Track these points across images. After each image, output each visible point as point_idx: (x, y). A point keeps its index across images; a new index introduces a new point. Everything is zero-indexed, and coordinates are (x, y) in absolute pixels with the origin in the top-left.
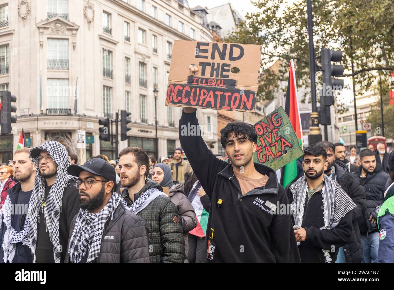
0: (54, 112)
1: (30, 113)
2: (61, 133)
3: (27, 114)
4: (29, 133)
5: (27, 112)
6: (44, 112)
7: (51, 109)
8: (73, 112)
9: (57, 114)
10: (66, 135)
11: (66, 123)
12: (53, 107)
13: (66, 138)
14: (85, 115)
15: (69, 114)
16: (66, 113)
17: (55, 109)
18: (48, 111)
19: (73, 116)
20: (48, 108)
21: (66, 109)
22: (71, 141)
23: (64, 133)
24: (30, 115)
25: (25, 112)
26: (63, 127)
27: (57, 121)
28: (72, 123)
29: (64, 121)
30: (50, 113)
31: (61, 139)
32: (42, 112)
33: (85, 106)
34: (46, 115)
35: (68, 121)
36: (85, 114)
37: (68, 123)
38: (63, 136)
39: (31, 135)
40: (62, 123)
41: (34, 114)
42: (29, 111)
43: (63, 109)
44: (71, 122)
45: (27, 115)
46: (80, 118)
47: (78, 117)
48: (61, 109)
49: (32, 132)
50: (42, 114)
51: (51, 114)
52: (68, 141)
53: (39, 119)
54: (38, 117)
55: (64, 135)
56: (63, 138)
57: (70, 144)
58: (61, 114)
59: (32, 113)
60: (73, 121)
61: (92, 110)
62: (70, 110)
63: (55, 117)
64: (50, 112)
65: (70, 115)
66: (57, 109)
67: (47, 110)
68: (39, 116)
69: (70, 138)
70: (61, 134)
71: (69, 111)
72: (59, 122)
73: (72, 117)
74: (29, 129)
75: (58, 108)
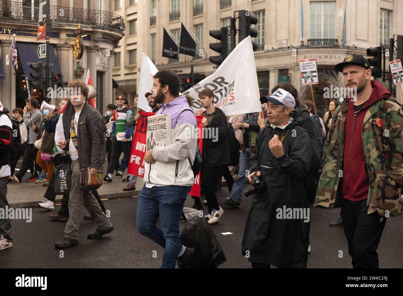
0: (317, 43)
1: (289, 45)
2: (326, 69)
3: (285, 46)
4: (287, 70)
5: (285, 44)
6: (305, 43)
7: (314, 40)
8: (340, 43)
9: (321, 46)
10: (331, 72)
11: (331, 57)
12: (316, 38)
13: (331, 76)
14: (356, 47)
15: (335, 46)
16: (332, 45)
17: (318, 40)
18: (310, 42)
19: (341, 48)
20: (309, 38)
21: (332, 40)
22: (337, 80)
23: (328, 70)
24: (289, 48)
25: (282, 44)
26: (328, 63)
27: (321, 54)
28: (339, 57)
29: (329, 55)
30: (312, 45)
31: (325, 77)
32: (302, 44)
33: (356, 36)
34: (308, 47)
35: (334, 55)
36: (356, 45)
37: (334, 57)
38: (327, 73)
39: (290, 72)
40: (326, 57)
41: (293, 46)
42: (287, 42)
43: (327, 40)
44: (337, 55)
45: (285, 48)
46: (349, 50)
47: (346, 50)
48: (325, 40)
49: (291, 69)
50: (303, 46)
51: (314, 46)
52: (334, 80)
53: (299, 53)
54: (297, 49)
55: (329, 71)
56: (327, 76)
57: (336, 83)
58: (326, 46)
59: (291, 45)
60: (340, 55)
61: (366, 41)
62: (337, 40)
63: (318, 49)
64: (313, 43)
65: (337, 47)
66: (321, 40)
67: (309, 40)
68: (300, 48)
69: (336, 76)
70: (325, 71)
71: (336, 42)
72: (323, 55)
73: (338, 49)
74: (287, 64)
75: (322, 38)
